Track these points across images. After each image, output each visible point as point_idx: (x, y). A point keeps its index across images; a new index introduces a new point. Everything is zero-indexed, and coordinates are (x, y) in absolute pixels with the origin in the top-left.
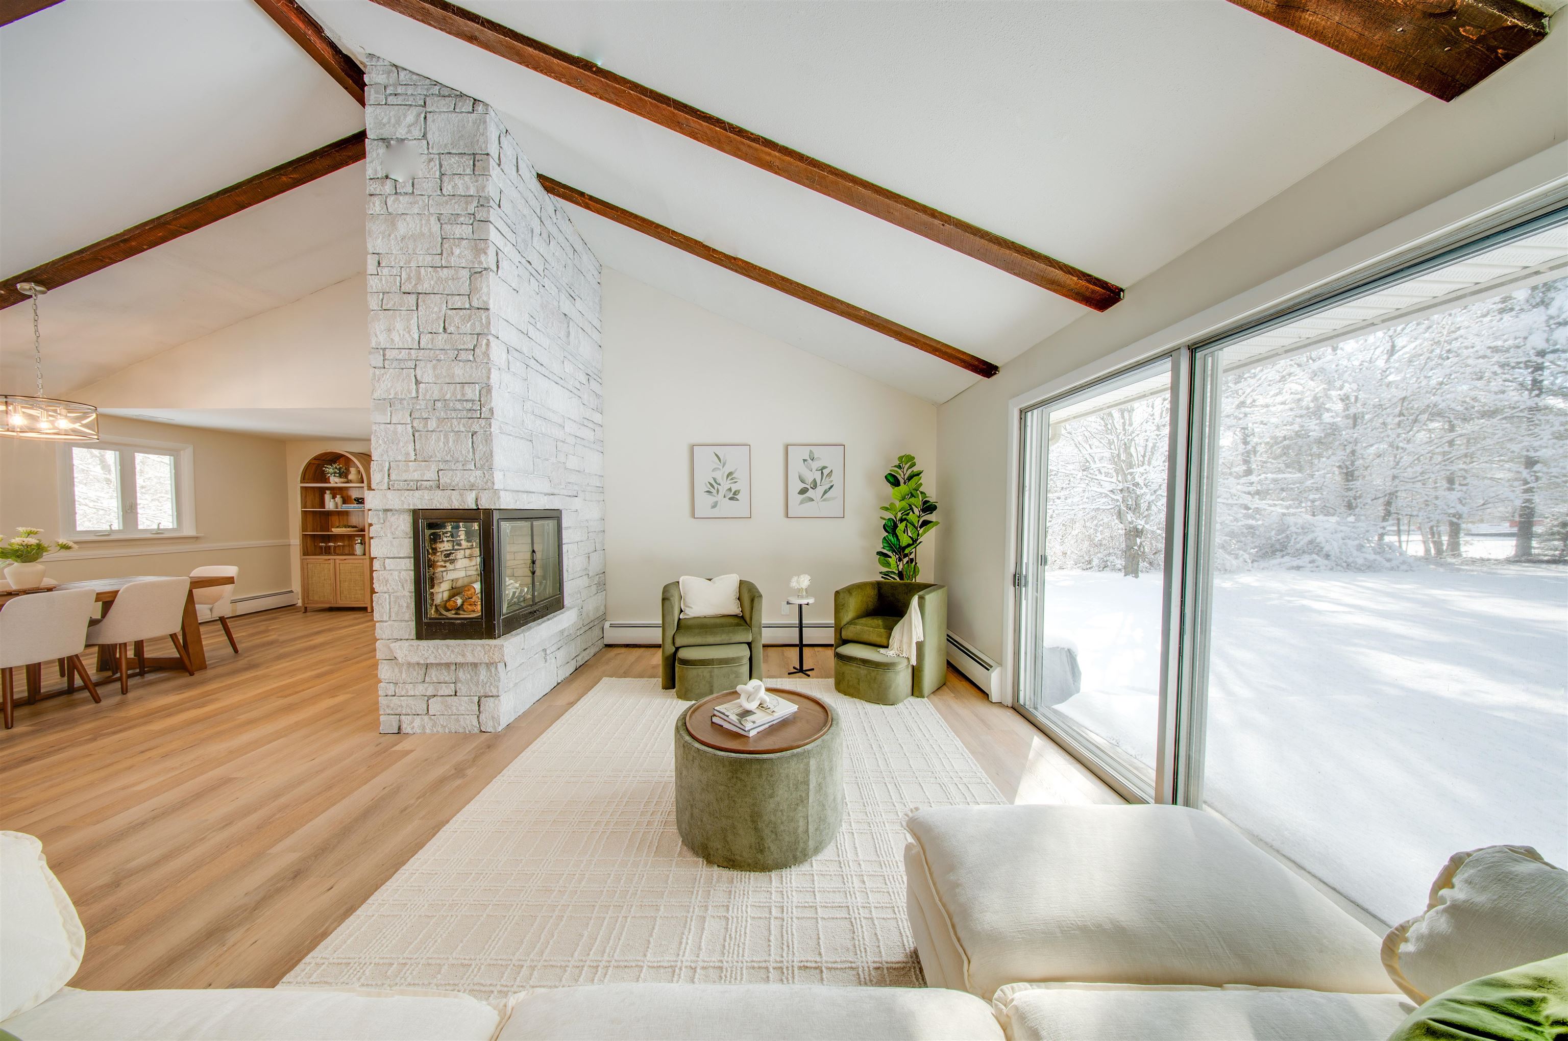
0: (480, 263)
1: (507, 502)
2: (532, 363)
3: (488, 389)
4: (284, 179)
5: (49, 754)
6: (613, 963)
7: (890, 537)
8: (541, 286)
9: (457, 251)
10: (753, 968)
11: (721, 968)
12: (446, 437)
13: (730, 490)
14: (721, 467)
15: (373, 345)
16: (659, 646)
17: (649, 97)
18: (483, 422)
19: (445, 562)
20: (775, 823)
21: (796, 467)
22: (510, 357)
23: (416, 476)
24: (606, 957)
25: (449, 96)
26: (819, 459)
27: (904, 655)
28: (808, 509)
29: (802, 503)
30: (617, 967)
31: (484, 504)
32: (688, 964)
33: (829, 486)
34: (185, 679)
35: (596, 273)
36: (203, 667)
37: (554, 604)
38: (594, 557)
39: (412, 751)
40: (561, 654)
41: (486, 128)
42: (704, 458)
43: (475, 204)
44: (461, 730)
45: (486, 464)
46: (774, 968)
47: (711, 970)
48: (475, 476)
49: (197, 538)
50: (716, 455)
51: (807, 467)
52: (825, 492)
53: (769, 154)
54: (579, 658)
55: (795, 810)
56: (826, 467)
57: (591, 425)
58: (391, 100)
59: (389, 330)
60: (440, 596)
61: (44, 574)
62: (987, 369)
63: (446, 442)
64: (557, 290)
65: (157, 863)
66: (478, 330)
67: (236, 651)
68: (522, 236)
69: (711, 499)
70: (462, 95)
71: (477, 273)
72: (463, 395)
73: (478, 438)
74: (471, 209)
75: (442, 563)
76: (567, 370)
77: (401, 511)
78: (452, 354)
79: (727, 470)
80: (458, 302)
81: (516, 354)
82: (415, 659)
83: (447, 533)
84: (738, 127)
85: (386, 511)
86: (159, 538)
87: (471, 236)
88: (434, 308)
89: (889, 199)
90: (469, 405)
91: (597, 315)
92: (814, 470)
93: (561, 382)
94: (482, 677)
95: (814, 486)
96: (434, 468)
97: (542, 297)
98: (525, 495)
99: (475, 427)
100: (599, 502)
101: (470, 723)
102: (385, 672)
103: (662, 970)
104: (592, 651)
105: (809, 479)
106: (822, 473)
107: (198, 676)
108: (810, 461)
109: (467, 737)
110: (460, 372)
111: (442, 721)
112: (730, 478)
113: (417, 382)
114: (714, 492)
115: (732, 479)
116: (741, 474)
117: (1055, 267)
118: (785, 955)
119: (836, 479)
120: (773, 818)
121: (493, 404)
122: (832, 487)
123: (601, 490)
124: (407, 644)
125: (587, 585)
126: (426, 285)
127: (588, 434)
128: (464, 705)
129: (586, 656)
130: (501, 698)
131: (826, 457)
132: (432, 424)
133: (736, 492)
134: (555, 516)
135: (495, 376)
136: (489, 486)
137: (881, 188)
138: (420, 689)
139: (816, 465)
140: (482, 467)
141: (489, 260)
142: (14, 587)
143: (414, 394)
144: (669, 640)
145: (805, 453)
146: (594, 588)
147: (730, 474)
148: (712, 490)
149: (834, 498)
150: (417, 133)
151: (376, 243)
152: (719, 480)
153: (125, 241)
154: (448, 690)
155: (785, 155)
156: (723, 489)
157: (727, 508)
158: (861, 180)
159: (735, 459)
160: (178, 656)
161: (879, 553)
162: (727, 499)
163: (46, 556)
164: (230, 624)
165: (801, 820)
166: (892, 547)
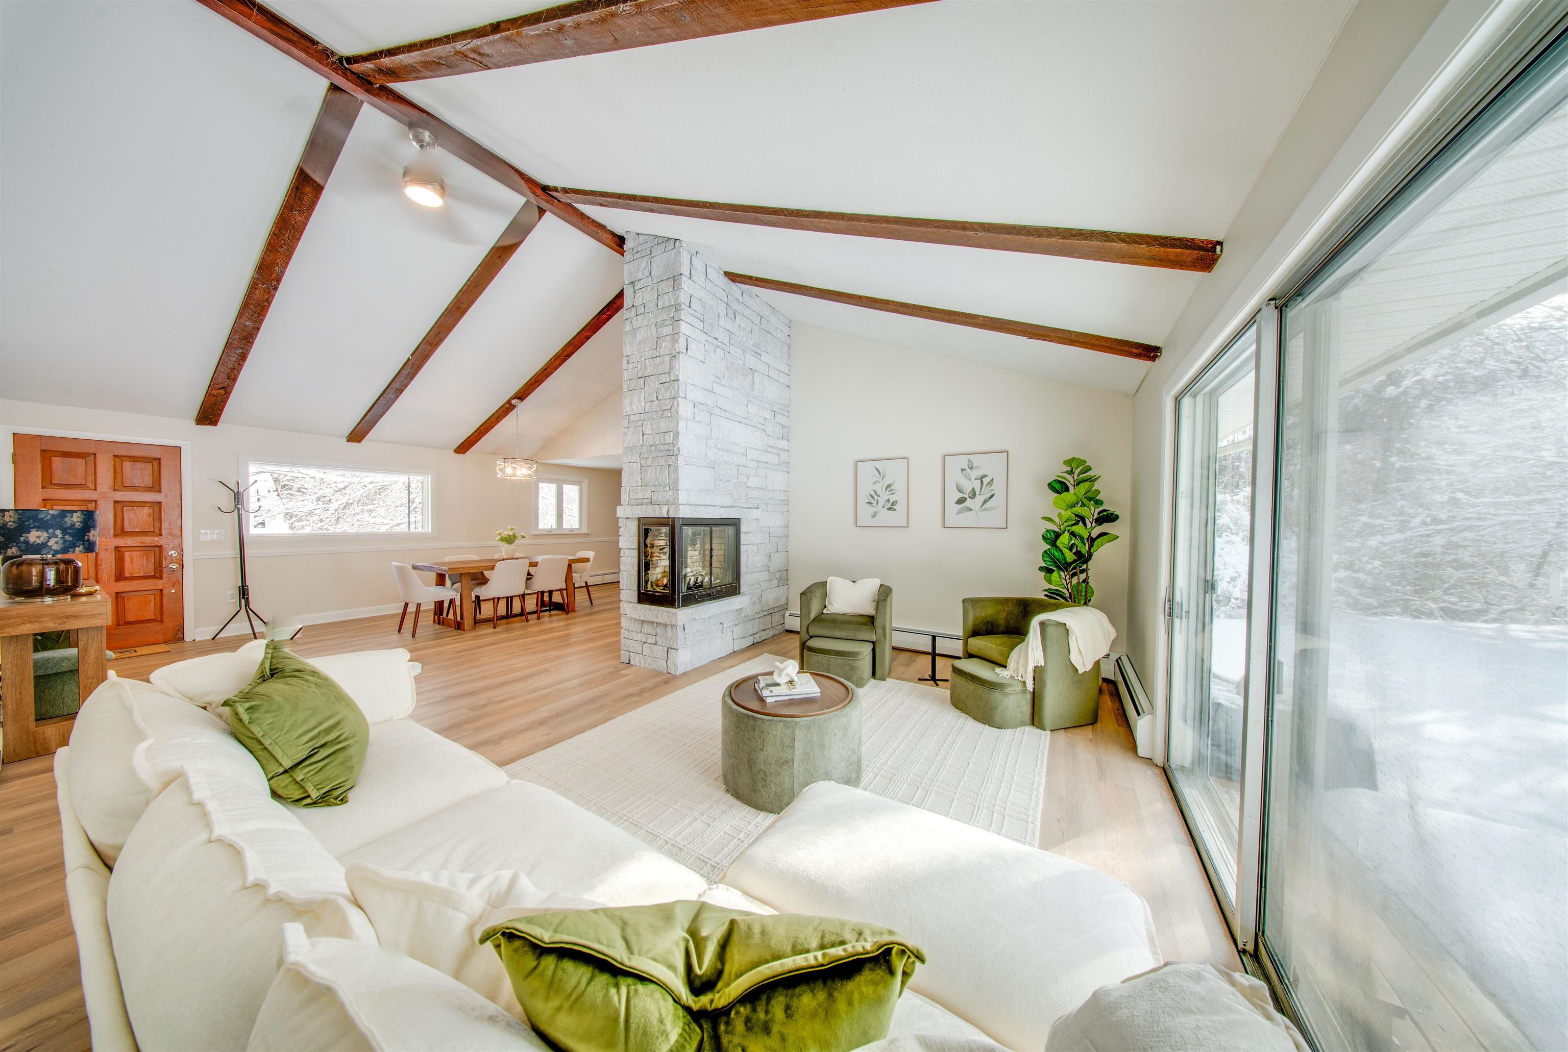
0: (675, 349)
1: (685, 512)
2: (717, 411)
3: (677, 434)
4: (604, 316)
5: (500, 643)
6: (631, 820)
7: (1053, 551)
8: (726, 353)
9: (663, 345)
10: (700, 859)
11: (681, 849)
12: (656, 470)
13: (888, 500)
14: (880, 480)
15: (624, 414)
16: (798, 633)
17: (739, 211)
18: (673, 458)
19: (660, 553)
20: (765, 773)
21: (954, 476)
22: (696, 410)
23: (640, 496)
24: (630, 816)
25: (663, 242)
26: (978, 467)
27: (1020, 678)
28: (966, 519)
29: (959, 512)
30: (632, 823)
31: (672, 515)
32: (666, 839)
33: (989, 495)
34: (564, 616)
35: (785, 329)
36: (574, 611)
37: (732, 590)
38: (775, 557)
39: (628, 675)
40: (738, 631)
41: (680, 257)
42: (867, 470)
43: (674, 310)
44: (658, 669)
45: (674, 486)
46: (711, 865)
47: (676, 848)
48: (669, 495)
49: (588, 534)
50: (877, 469)
51: (965, 476)
52: (985, 502)
53: (821, 222)
54: (756, 636)
55: (781, 767)
56: (987, 476)
57: (774, 451)
58: (636, 256)
59: (631, 403)
60: (655, 576)
61: (515, 551)
62: (1149, 352)
63: (655, 473)
64: (742, 352)
65: (501, 701)
66: (673, 396)
67: (592, 604)
68: (710, 321)
69: (872, 510)
70: (669, 239)
71: (673, 357)
72: (664, 440)
73: (672, 468)
74: (672, 314)
75: (658, 555)
76: (751, 411)
77: (633, 519)
78: (660, 413)
79: (886, 482)
80: (664, 378)
81: (701, 407)
82: (635, 616)
83: (662, 533)
84: (796, 210)
85: (627, 518)
86: (572, 534)
87: (671, 333)
88: (653, 383)
89: (920, 227)
90: (667, 447)
91: (785, 362)
92: (973, 479)
93: (744, 421)
94: (669, 635)
95: (973, 495)
96: (649, 491)
97: (727, 360)
98: (702, 508)
99: (670, 462)
100: (782, 512)
101: (661, 665)
102: (624, 623)
103: (651, 835)
104: (771, 633)
105: (968, 488)
106: (982, 481)
107: (570, 615)
108: (968, 470)
109: (658, 673)
110: (663, 425)
111: (649, 660)
112: (888, 489)
113: (643, 434)
114: (874, 502)
115: (890, 491)
116: (899, 486)
117: (1113, 241)
118: (724, 862)
119: (998, 488)
120: (763, 767)
121: (679, 445)
122: (993, 496)
123: (786, 502)
124: (631, 605)
125: (767, 578)
126: (649, 371)
127: (772, 459)
128: (660, 651)
129: (765, 635)
130: (680, 651)
131: (985, 465)
132: (649, 461)
133: (893, 502)
134: (735, 523)
135: (682, 426)
136: (675, 503)
137: (913, 219)
138: (639, 637)
139: (974, 474)
140: (673, 488)
141: (681, 346)
142: (505, 557)
143: (641, 443)
144: (805, 629)
145: (963, 462)
146: (775, 582)
147: (889, 486)
148: (872, 501)
149: (996, 508)
150: (647, 273)
151: (627, 350)
152: (879, 492)
153: (545, 370)
154: (651, 640)
155: (831, 219)
156: (882, 501)
157: (886, 517)
158: (894, 218)
159: (894, 473)
160: (561, 601)
161: (1041, 569)
162: (885, 509)
163: (517, 542)
164: (590, 589)
165: (786, 777)
166: (1055, 562)
